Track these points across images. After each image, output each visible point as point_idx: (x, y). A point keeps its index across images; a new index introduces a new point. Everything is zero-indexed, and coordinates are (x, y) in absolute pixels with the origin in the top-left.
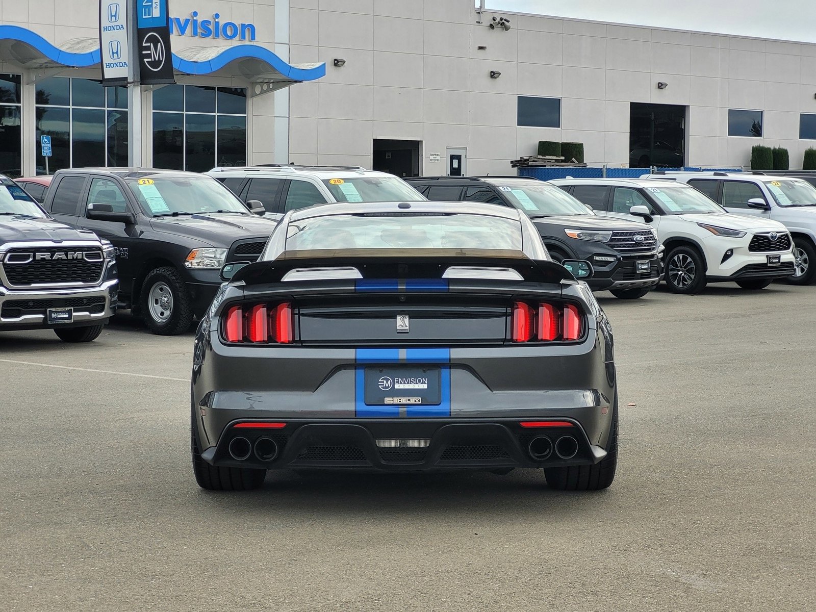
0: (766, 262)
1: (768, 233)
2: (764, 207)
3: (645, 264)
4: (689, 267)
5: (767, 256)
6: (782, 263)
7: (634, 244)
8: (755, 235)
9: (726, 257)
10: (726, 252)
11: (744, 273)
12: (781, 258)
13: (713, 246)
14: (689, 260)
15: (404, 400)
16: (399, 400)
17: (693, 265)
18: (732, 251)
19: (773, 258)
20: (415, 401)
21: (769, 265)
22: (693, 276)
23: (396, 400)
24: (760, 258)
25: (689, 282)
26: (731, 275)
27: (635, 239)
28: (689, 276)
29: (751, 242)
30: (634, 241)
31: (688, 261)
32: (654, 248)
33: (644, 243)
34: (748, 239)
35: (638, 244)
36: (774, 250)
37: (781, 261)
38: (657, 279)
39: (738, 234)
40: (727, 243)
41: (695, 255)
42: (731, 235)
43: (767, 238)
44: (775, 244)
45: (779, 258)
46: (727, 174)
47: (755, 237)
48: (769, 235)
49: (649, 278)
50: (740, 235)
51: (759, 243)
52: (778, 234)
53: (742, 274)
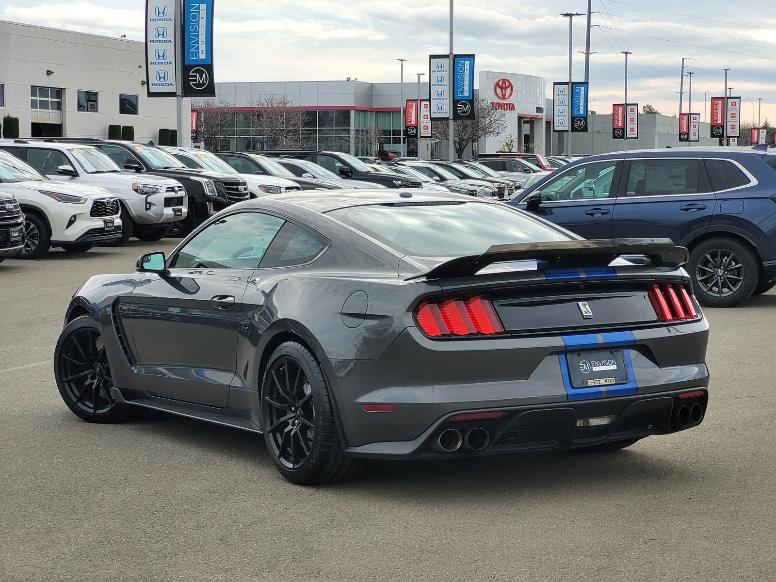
0: (103, 226)
1: (104, 199)
2: (73, 173)
3: (17, 231)
4: (31, 233)
5: (104, 221)
6: (115, 227)
7: (7, 212)
8: (95, 201)
9: (71, 222)
10: (71, 218)
11: (87, 237)
12: (115, 222)
13: (56, 211)
14: (32, 226)
15: (602, 382)
16: (599, 382)
17: (36, 231)
18: (75, 216)
19: (109, 222)
20: (611, 382)
21: (106, 229)
22: (37, 242)
23: (597, 382)
24: (98, 223)
25: (33, 248)
26: (76, 240)
27: (7, 208)
28: (32, 242)
29: (92, 208)
30: (6, 210)
31: (31, 228)
32: (19, 216)
33: (13, 212)
34: (89, 205)
35: (9, 212)
36: (108, 215)
37: (115, 225)
38: (23, 246)
39: (79, 200)
40: (71, 209)
41: (39, 221)
42: (73, 201)
43: (103, 203)
44: (109, 209)
45: (113, 222)
46: (28, 142)
47: (95, 203)
48: (105, 201)
49: (17, 245)
50: (81, 202)
51: (98, 209)
52: (112, 200)
53: (85, 238)
